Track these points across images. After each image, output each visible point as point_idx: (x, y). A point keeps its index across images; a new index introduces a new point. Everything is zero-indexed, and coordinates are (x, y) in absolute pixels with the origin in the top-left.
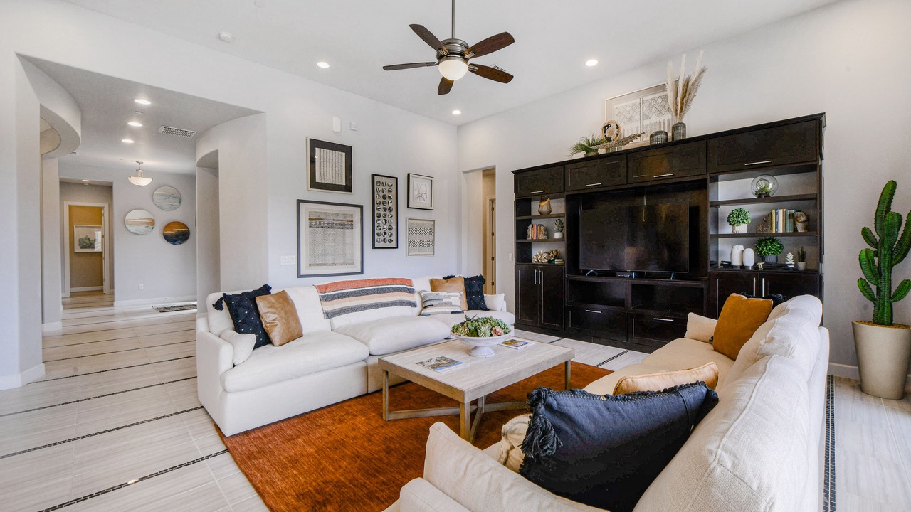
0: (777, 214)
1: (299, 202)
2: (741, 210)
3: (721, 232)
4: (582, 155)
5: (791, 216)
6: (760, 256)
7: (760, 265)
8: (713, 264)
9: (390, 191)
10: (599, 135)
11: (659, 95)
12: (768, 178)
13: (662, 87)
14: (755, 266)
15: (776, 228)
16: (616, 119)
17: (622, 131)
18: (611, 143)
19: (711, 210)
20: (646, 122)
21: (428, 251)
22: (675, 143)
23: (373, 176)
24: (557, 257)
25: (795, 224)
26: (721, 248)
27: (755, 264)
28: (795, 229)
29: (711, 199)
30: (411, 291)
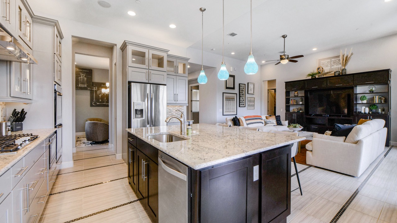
0: (376, 97)
1: (223, 93)
2: (364, 96)
3: (358, 103)
4: (310, 78)
5: (380, 98)
6: (370, 110)
7: (371, 112)
8: (356, 112)
9: (243, 89)
10: (316, 71)
11: (337, 59)
12: (373, 86)
13: (338, 57)
14: (369, 113)
15: (376, 101)
16: (322, 66)
17: (324, 70)
18: (321, 74)
19: (354, 96)
20: (332, 67)
21: (252, 108)
22: (342, 75)
23: (239, 84)
24: (301, 110)
25: (381, 101)
26: (358, 107)
27: (369, 112)
28: (381, 102)
29: (355, 93)
30: (262, 119)
